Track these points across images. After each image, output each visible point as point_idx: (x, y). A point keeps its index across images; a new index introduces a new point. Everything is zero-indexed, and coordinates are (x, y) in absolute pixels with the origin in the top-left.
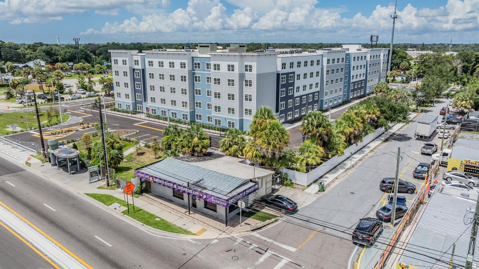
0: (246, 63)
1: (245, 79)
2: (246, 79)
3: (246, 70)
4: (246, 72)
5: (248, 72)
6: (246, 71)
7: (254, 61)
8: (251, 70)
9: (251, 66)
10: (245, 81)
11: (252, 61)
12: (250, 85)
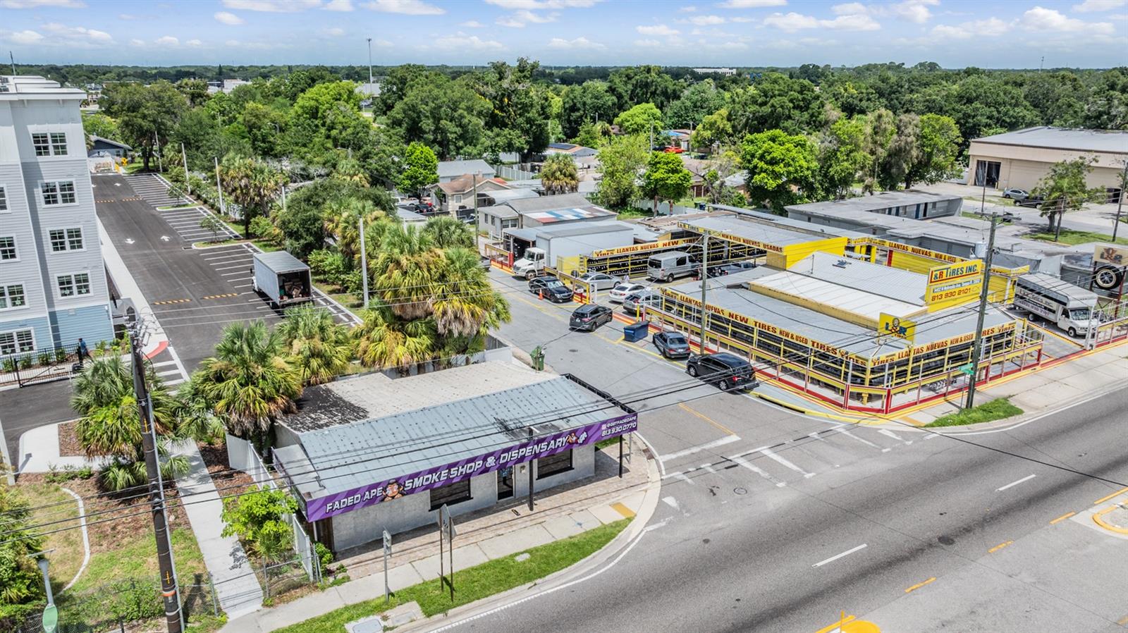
0: (34, 129)
1: (39, 182)
2: (46, 181)
3: (42, 150)
4: (40, 159)
5: (52, 156)
6: (40, 154)
7: (73, 120)
8: (61, 150)
9: (59, 139)
10: (40, 190)
11: (62, 121)
12: (69, 198)
